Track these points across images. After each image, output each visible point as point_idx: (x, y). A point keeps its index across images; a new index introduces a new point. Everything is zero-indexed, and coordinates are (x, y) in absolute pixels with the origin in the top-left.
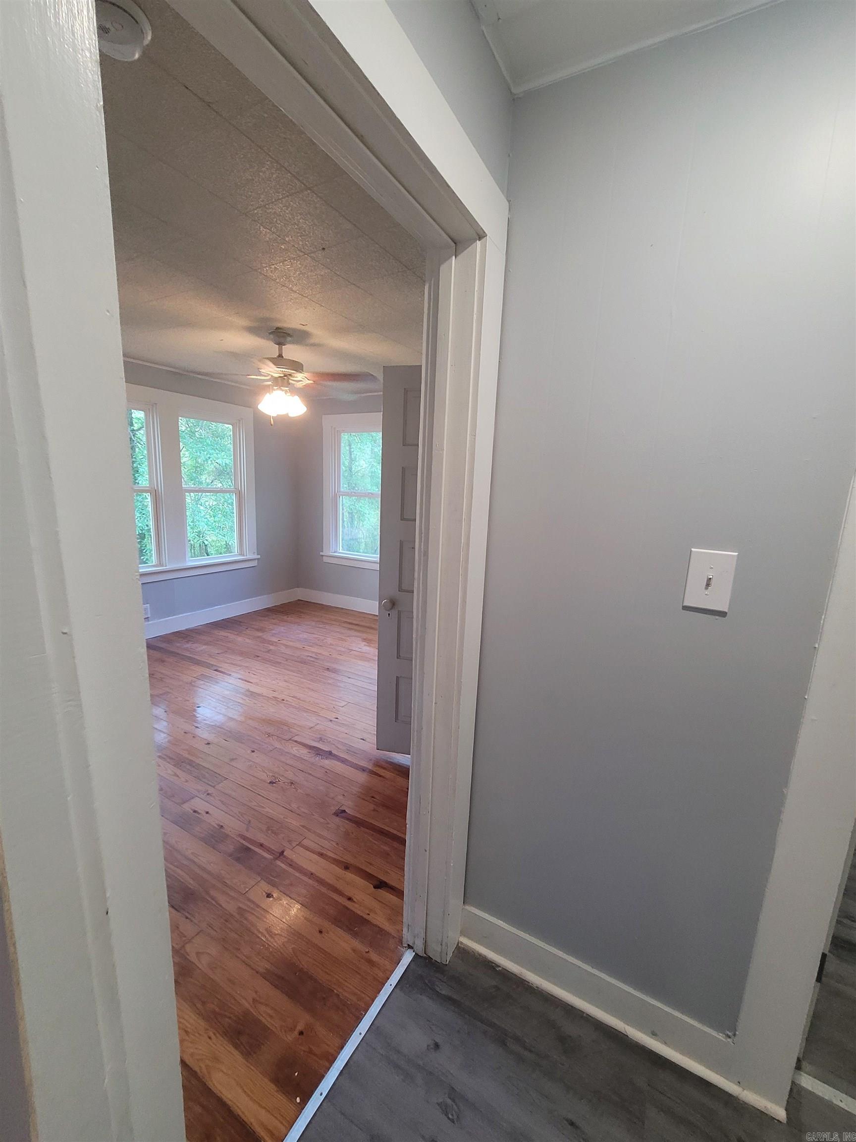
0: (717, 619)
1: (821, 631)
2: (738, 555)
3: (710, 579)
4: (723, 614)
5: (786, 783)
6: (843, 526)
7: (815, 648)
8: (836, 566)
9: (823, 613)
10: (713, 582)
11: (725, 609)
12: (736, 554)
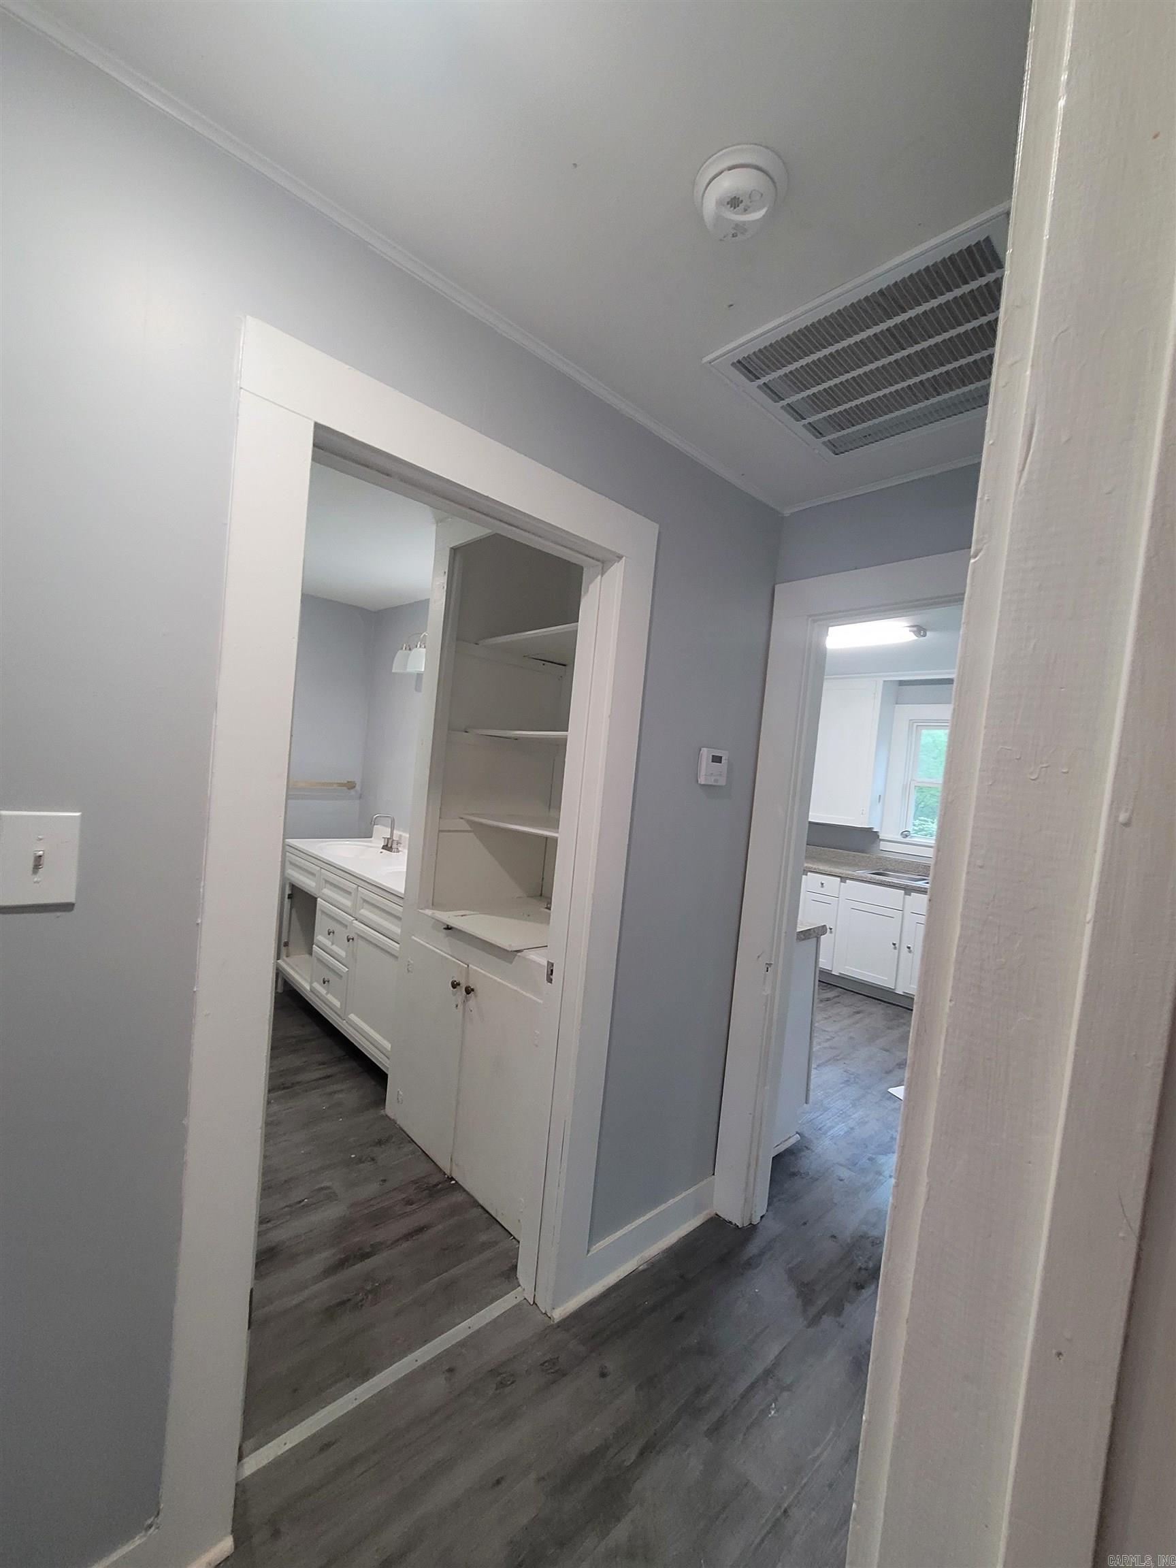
0: (58, 917)
1: (202, 901)
2: (82, 816)
3: (40, 856)
4: (67, 907)
5: (185, 1113)
6: (210, 771)
7: (198, 924)
8: (209, 819)
9: (201, 878)
10: (45, 861)
11: (71, 899)
12: (78, 814)
